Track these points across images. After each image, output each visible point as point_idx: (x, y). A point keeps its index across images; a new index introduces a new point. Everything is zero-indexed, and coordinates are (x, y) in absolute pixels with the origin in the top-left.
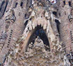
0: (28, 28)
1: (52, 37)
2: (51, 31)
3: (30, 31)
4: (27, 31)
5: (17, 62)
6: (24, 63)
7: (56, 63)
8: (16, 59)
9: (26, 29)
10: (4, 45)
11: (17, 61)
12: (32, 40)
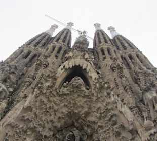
0: (64, 67)
1: (94, 75)
2: (92, 70)
3: (66, 70)
4: (62, 69)
5: (46, 98)
6: (56, 100)
7: (101, 100)
8: (46, 93)
9: (62, 67)
10: (30, 85)
11: (46, 96)
12: (68, 78)
